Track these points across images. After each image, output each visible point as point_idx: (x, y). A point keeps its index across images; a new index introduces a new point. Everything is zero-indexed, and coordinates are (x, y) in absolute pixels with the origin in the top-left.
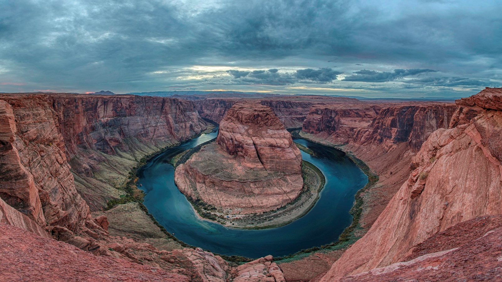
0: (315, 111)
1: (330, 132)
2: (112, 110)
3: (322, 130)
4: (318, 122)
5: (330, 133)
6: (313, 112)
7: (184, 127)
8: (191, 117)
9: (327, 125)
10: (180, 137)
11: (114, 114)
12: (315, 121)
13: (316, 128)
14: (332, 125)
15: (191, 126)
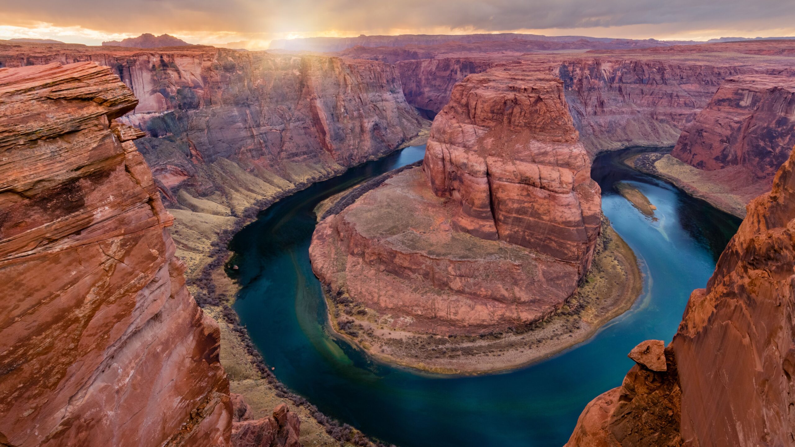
0: (730, 96)
1: (762, 169)
2: (154, 92)
3: (735, 161)
4: (729, 132)
5: (760, 174)
6: (724, 100)
7: (358, 130)
8: (379, 105)
9: (758, 146)
10: (346, 155)
11: (159, 101)
12: (718, 130)
13: (717, 152)
14: (778, 150)
15: (376, 127)
